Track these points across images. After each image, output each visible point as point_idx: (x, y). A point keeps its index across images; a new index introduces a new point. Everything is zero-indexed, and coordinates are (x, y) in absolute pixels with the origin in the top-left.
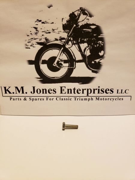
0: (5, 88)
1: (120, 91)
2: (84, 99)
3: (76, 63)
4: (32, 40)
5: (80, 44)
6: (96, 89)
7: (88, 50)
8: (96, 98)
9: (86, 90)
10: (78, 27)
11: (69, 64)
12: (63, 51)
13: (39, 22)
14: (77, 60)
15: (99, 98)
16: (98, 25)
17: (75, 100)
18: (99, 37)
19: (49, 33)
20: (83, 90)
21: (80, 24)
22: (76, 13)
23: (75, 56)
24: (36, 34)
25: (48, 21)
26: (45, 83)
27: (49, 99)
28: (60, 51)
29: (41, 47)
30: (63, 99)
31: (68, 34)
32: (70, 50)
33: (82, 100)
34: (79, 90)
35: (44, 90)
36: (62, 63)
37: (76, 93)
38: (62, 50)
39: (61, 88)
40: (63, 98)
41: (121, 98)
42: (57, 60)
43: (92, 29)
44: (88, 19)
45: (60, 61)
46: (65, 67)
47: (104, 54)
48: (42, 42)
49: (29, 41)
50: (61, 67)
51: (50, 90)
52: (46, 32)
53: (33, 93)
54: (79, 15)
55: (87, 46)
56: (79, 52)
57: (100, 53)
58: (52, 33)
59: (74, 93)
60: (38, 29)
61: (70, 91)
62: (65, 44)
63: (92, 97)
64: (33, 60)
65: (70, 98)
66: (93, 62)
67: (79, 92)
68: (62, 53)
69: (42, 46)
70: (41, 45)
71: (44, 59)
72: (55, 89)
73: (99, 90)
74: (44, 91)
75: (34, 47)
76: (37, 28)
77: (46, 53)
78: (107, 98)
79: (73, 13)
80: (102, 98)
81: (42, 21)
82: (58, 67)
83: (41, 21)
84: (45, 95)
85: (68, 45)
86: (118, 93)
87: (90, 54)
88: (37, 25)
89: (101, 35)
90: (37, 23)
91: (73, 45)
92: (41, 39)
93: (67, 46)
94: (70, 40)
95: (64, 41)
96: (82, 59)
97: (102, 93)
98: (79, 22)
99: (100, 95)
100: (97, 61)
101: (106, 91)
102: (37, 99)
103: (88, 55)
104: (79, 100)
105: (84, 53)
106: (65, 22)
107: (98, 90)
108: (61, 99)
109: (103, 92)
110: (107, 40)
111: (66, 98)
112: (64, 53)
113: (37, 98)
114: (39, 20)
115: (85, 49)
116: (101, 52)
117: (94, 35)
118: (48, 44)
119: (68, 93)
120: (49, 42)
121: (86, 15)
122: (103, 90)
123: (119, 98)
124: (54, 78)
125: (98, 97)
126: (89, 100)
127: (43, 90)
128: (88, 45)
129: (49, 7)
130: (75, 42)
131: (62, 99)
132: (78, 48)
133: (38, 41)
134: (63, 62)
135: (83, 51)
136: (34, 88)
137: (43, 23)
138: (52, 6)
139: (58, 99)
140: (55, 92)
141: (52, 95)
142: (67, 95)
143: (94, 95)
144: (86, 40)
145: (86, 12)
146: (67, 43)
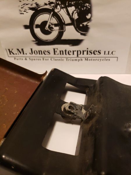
0: (9, 50)
1: (107, 53)
2: (74, 60)
5: (68, 8)
6: (85, 51)
7: (75, 13)
8: (85, 59)
9: (76, 51)
11: (59, 28)
12: (53, 15)
14: (66, 23)
17: (67, 60)
20: (73, 51)
27: (45, 59)
28: (50, 15)
29: (33, 12)
30: (57, 60)
32: (59, 14)
33: (73, 60)
34: (70, 52)
37: (68, 54)
39: (54, 49)
40: (57, 58)
41: (108, 58)
42: (48, 24)
45: (51, 25)
46: (56, 31)
47: (91, 17)
49: (22, 7)
50: (52, 30)
55: (75, 9)
59: (66, 54)
61: (62, 52)
62: (54, 9)
63: (82, 58)
64: (28, 25)
65: (62, 58)
66: (81, 25)
68: (52, 17)
69: (34, 11)
70: (33, 10)
71: (37, 24)
72: (49, 51)
73: (87, 51)
74: (40, 52)
75: (27, 12)
78: (95, 58)
84: (41, 55)
85: (57, 9)
86: (105, 54)
87: (78, 17)
91: (62, 9)
93: (56, 11)
94: (58, 4)
95: (53, 5)
96: (70, 22)
99: (88, 56)
100: (85, 24)
103: (76, 19)
104: (70, 60)
105: (72, 16)
108: (55, 60)
111: (59, 58)
112: (54, 17)
113: (35, 58)
115: (73, 12)
116: (88, 15)
118: (39, 9)
119: (61, 54)
120: (41, 7)
122: (91, 51)
123: (106, 58)
124: (47, 40)
125: (86, 58)
126: (79, 60)
130: (63, 6)
134: (54, 26)
135: (71, 15)
136: (31, 49)
139: (52, 59)
140: (49, 53)
141: (47, 56)
142: (59, 56)
143: (83, 56)
144: (74, 3)
146: (56, 7)
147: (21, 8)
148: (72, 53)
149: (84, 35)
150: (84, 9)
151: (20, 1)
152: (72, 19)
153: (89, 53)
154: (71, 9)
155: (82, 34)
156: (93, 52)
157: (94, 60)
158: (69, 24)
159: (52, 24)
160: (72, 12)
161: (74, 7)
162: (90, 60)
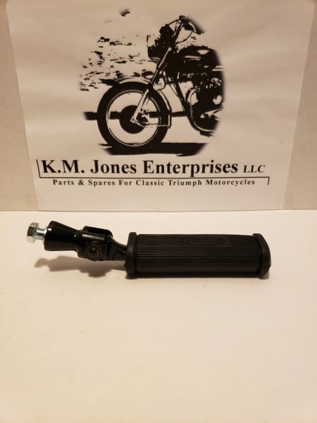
0: (44, 162)
1: (249, 169)
2: (185, 184)
3: (173, 118)
4: (92, 74)
5: (179, 84)
6: (208, 165)
8: (208, 181)
9: (190, 166)
12: (149, 96)
15: (211, 181)
16: (212, 48)
17: (170, 184)
18: (214, 70)
19: (124, 62)
20: (184, 166)
21: (180, 47)
22: (173, 27)
23: (171, 105)
24: (99, 64)
25: (121, 40)
26: (117, 154)
27: (123, 183)
30: (149, 184)
31: (158, 65)
33: (182, 184)
34: (177, 167)
35: (115, 167)
36: (148, 117)
37: (173, 172)
38: (146, 93)
39: (145, 162)
40: (149, 181)
41: (251, 180)
42: (138, 111)
47: (222, 101)
48: (111, 80)
50: (145, 125)
53: (94, 171)
54: (178, 30)
57: (214, 100)
58: (128, 63)
59: (169, 172)
60: (103, 55)
61: (160, 168)
63: (201, 180)
65: (161, 181)
66: (202, 116)
67: (177, 170)
68: (147, 99)
69: (110, 87)
72: (135, 166)
73: (212, 166)
77: (118, 98)
78: (226, 180)
79: (167, 26)
80: (218, 180)
83: (108, 40)
84: (116, 175)
86: (245, 171)
87: (197, 101)
89: (217, 67)
90: (101, 44)
91: (167, 86)
92: (108, 74)
93: (156, 87)
94: (162, 76)
95: (151, 77)
97: (218, 171)
98: (178, 43)
99: (214, 175)
100: (210, 113)
101: (224, 167)
102: (103, 184)
103: (193, 104)
104: (176, 184)
106: (152, 43)
107: (210, 166)
108: (145, 184)
109: (220, 170)
110: (227, 75)
111: (153, 181)
112: (150, 99)
113: (103, 181)
114: (106, 38)
115: (189, 92)
117: (206, 67)
119: (158, 172)
122: (219, 166)
123: (248, 180)
126: (194, 184)
127: (113, 166)
128: (194, 85)
129: (123, 14)
130: (170, 80)
131: (147, 184)
132: (175, 90)
133: (103, 76)
134: (148, 116)
135: (184, 96)
136: (96, 162)
137: (112, 43)
138: (129, 13)
139: (139, 183)
140: (135, 170)
141: (129, 175)
142: (155, 175)
143: (204, 175)
145: (191, 24)
146: (156, 80)
148: (181, 169)
149: (208, 134)
151: (85, 67)
152: (185, 103)
153: (215, 169)
154: (186, 86)
155: (202, 133)
156: (222, 168)
157: (224, 183)
158: (178, 114)
159: (146, 113)
160: (186, 92)
162: (216, 183)
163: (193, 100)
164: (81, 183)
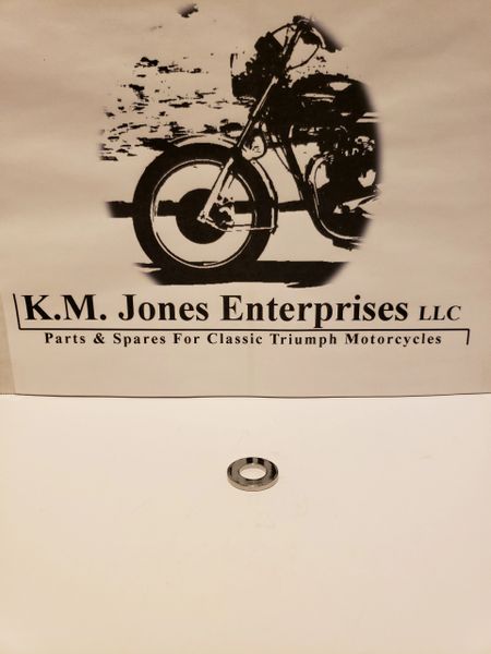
0: (28, 299)
1: (429, 312)
2: (303, 341)
3: (280, 214)
4: (124, 129)
5: (293, 147)
6: (348, 305)
7: (319, 167)
8: (348, 336)
9: (314, 307)
10: (287, 85)
11: (254, 217)
13: (150, 65)
14: (280, 201)
15: (356, 335)
16: (356, 79)
17: (275, 342)
18: (360, 121)
19: (186, 105)
20: (302, 307)
21: (294, 76)
22: (280, 38)
23: (276, 189)
24: (137, 109)
25: (181, 64)
26: (170, 284)
27: (182, 339)
29: (155, 154)
30: (234, 340)
31: (252, 111)
32: (257, 166)
33: (299, 341)
34: (287, 307)
35: (167, 309)
36: (231, 212)
37: (279, 317)
38: (228, 165)
39: (226, 299)
40: (234, 335)
41: (435, 334)
42: (212, 200)
43: (337, 93)
44: (322, 59)
45: (221, 207)
46: (239, 228)
47: (376, 181)
48: (160, 139)
49: (112, 134)
50: (226, 227)
51: (187, 307)
52: (172, 102)
53: (126, 316)
54: (291, 45)
55: (319, 153)
56: (290, 176)
57: (361, 179)
58: (195, 106)
59: (272, 318)
60: (145, 92)
61: (255, 309)
62: (242, 146)
63: (335, 334)
64: (127, 201)
65: (256, 334)
67: (288, 314)
68: (231, 177)
69: (159, 153)
70: (155, 149)
71: (166, 199)
72: (206, 305)
73: (357, 306)
74: (166, 311)
75: (129, 155)
76: (143, 88)
77: (174, 175)
78: (386, 335)
79: (270, 36)
80: (369, 335)
81: (159, 65)
82: (213, 225)
83: (155, 63)
84: (168, 324)
85: (251, 148)
86: (422, 318)
87: (328, 180)
88: (143, 76)
89: (366, 114)
90: (141, 70)
91: (269, 150)
92: (154, 129)
93: (247, 154)
94: (259, 132)
95: (237, 133)
96: (298, 199)
97: (369, 317)
98: (291, 68)
99: (360, 324)
100: (353, 204)
101: (382, 310)
102: (142, 340)
103: (319, 185)
104: (286, 341)
105: (307, 177)
106: (240, 68)
107: (353, 307)
108: (225, 340)
109: (373, 314)
110: (387, 131)
111: (241, 335)
112: (235, 176)
113: (142, 335)
114: (151, 59)
115: (312, 162)
116: (365, 176)
117: (344, 114)
118: (179, 145)
119: (250, 317)
120: (187, 138)
121: (313, 44)
122: (370, 306)
123: (428, 334)
124: (201, 264)
125: (352, 334)
126: (322, 341)
127: (162, 306)
128: (322, 150)
129: (185, 15)
130: (274, 139)
131: (230, 341)
132: (285, 160)
133: (145, 133)
134: (233, 208)
135: (303, 171)
136: (130, 299)
137: (163, 69)
138: (196, 10)
139: (213, 338)
140: (206, 315)
141: (193, 324)
142: (245, 324)
143: (340, 324)
144: (316, 132)
145: (315, 32)
146: (248, 140)
147: (110, 138)
148: (296, 313)
150: (350, 152)
153: (362, 312)
154: (305, 152)
155: (338, 243)
156: (376, 310)
157: (381, 340)
160: (307, 163)
161: (315, 144)
162: (364, 340)
163: (320, 178)
164: (99, 340)
